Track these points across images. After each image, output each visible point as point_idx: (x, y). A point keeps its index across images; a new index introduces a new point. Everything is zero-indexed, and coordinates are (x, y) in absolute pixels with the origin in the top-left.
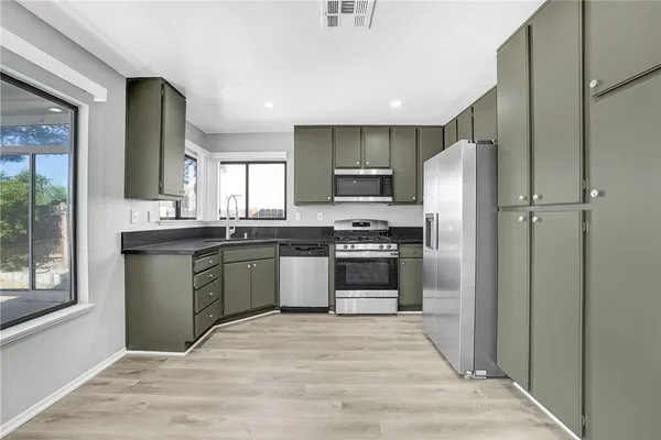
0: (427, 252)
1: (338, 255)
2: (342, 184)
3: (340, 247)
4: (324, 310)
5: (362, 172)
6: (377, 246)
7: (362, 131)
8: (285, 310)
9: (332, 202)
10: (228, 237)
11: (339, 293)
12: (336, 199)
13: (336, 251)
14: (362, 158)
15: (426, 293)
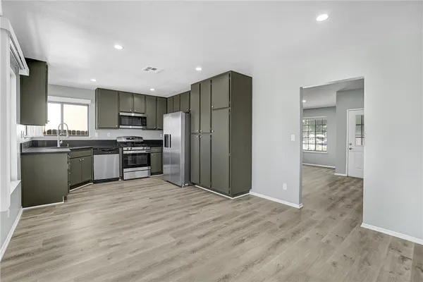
0: (165, 150)
1: (125, 152)
2: (123, 119)
3: (125, 149)
4: (117, 179)
5: (133, 115)
6: (141, 148)
7: (133, 95)
8: (96, 182)
9: (119, 128)
10: (59, 146)
11: (125, 170)
12: (121, 127)
13: (123, 151)
14: (133, 109)
15: (164, 166)
